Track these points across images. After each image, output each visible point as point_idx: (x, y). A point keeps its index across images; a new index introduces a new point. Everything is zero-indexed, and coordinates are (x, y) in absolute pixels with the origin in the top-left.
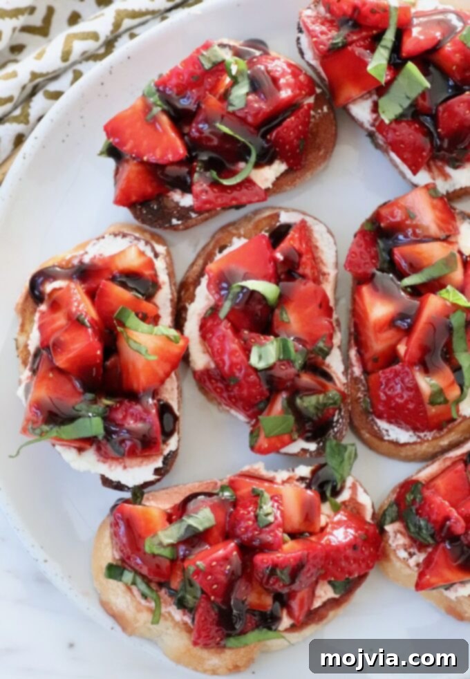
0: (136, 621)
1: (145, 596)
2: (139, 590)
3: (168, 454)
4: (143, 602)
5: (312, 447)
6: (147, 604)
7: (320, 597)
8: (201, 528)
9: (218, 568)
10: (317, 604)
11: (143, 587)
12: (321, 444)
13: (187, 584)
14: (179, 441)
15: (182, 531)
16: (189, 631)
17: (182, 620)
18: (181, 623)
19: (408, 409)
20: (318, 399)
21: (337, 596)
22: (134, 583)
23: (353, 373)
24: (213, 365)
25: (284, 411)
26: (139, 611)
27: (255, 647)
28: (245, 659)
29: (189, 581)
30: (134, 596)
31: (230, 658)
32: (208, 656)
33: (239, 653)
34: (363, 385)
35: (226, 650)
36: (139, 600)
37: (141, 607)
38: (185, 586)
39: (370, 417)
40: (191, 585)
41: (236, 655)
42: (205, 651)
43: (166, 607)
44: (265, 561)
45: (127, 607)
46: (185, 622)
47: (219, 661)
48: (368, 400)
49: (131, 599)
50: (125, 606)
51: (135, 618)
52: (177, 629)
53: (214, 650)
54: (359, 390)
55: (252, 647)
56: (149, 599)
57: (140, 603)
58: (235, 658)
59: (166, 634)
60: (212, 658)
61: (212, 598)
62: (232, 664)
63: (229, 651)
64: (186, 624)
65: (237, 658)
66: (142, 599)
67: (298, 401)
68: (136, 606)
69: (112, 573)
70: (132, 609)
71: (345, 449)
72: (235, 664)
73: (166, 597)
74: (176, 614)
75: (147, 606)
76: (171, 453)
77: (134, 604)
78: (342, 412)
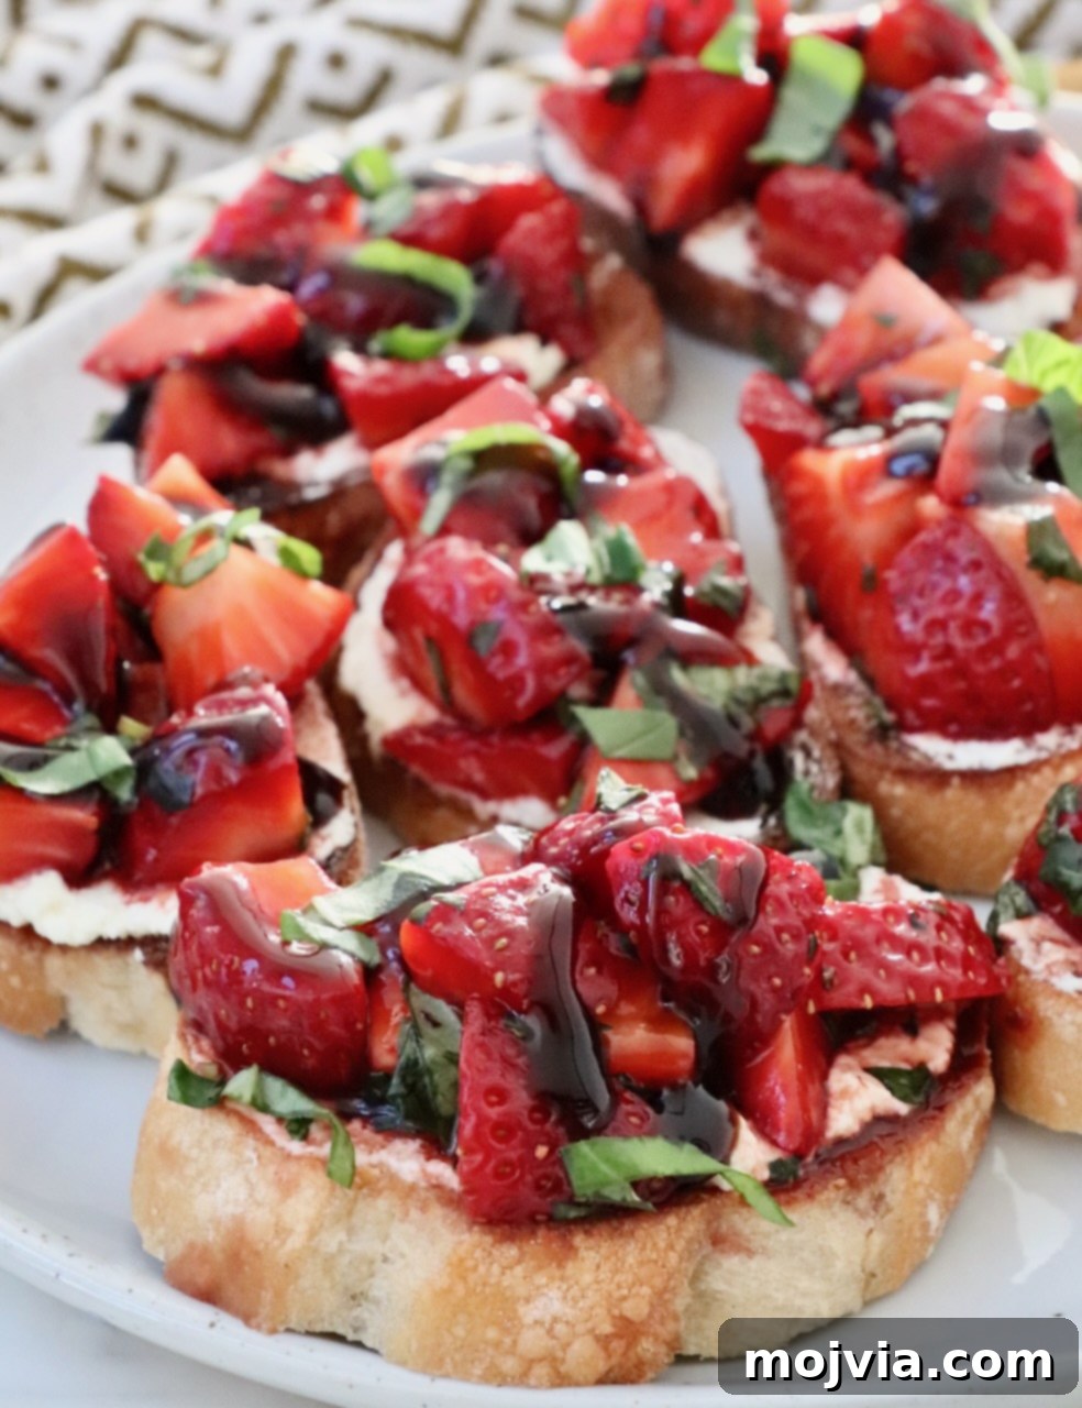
0: (281, 1231)
1: (299, 1127)
2: (280, 1120)
3: (331, 855)
4: (296, 1147)
6: (311, 1149)
7: (845, 1093)
9: (503, 900)
10: (843, 1121)
11: (290, 1100)
12: (772, 821)
13: (421, 1019)
14: (356, 825)
15: (386, 892)
16: (452, 1200)
18: (423, 1184)
20: (733, 681)
21: (903, 1108)
22: (261, 1105)
23: (822, 679)
25: (644, 701)
26: (287, 1188)
27: (671, 1247)
28: (646, 1290)
29: (428, 1017)
30: (269, 1142)
31: (597, 1282)
32: (525, 1278)
33: (623, 1263)
34: (858, 694)
35: (579, 1240)
36: (282, 1149)
37: (293, 1167)
38: (415, 1027)
39: (894, 745)
40: (436, 1024)
41: (616, 1271)
42: (511, 1251)
43: (370, 1152)
44: (639, 845)
45: (251, 1196)
46: (434, 1182)
47: (565, 1298)
48: (878, 701)
49: (259, 1158)
50: (242, 1194)
51: (277, 1224)
52: (414, 1214)
53: (540, 1241)
54: (847, 708)
55: (662, 1245)
56: (315, 1131)
57: (288, 1157)
58: (613, 1286)
59: (385, 1260)
60: (538, 1288)
61: (499, 978)
62: (609, 1311)
63: (587, 1249)
64: (438, 1187)
65: (619, 1287)
66: (293, 1138)
67: (678, 676)
68: (276, 1173)
69: (193, 1093)
70: (265, 1192)
71: (844, 811)
72: (616, 1312)
73: (368, 1133)
74: (405, 1160)
75: (311, 1153)
76: (339, 854)
77: (272, 1169)
78: (816, 753)
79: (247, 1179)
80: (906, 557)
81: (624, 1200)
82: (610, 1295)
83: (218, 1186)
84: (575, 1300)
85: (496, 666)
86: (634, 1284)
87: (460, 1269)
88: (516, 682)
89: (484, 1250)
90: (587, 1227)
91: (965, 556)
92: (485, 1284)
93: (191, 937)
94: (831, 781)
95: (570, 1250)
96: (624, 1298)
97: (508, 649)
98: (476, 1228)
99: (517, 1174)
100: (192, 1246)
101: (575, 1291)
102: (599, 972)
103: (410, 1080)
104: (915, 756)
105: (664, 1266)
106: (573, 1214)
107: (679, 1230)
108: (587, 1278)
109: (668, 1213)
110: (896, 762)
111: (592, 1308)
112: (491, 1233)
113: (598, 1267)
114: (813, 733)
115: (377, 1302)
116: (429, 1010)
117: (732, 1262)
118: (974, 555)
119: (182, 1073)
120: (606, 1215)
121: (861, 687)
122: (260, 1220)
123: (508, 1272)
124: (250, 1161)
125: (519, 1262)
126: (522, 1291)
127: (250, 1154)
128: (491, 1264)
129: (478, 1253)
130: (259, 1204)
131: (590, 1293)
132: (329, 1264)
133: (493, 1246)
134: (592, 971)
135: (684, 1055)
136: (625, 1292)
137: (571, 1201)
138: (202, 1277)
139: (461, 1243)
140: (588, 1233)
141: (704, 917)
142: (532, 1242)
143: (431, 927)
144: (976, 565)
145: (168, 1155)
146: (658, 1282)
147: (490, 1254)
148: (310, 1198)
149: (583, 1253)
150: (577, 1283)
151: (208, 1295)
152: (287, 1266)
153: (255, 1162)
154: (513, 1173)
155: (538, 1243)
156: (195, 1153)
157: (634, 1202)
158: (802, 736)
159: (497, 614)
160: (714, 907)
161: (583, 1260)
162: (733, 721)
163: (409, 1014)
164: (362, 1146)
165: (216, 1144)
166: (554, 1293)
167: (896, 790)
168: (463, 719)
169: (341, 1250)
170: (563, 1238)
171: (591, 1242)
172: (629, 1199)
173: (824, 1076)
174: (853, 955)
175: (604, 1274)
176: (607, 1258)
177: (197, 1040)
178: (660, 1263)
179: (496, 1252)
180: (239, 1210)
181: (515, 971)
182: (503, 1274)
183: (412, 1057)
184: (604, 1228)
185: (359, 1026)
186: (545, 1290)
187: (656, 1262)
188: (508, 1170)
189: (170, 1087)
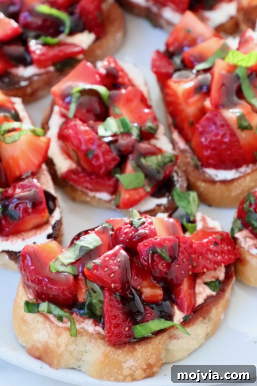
0: (58, 346)
1: (60, 319)
2: (55, 316)
3: (55, 224)
4: (60, 324)
5: (164, 201)
6: (64, 325)
7: (200, 293)
8: (91, 247)
9: (111, 261)
10: (200, 300)
11: (57, 311)
12: (170, 198)
13: (91, 291)
14: (61, 213)
15: (77, 252)
16: (103, 338)
17: (95, 330)
18: (95, 333)
19: (225, 143)
20: (157, 159)
21: (214, 293)
22: (50, 312)
23: (179, 148)
24: (74, 166)
25: (135, 170)
26: (59, 335)
27: (160, 343)
28: (154, 356)
29: (93, 289)
30: (52, 322)
31: (142, 356)
32: (123, 357)
33: (148, 350)
34: (189, 153)
35: (137, 347)
36: (57, 325)
37: (60, 330)
38: (89, 293)
39: (201, 171)
40: (95, 292)
41: (146, 353)
42: (120, 352)
43: (80, 324)
44: (146, 244)
45: (49, 336)
46: (98, 332)
47: (134, 361)
48: (195, 158)
49: (50, 326)
50: (47, 336)
51: (57, 344)
52: (93, 341)
53: (127, 348)
54: (187, 157)
55: (157, 343)
56: (65, 319)
57: (58, 327)
58: (146, 356)
59: (86, 352)
60: (127, 359)
61: (113, 285)
62: (145, 363)
63: (139, 348)
64: (99, 333)
65: (147, 356)
66: (59, 322)
67: (143, 161)
68: (55, 331)
69: (30, 309)
70: (53, 336)
71: (189, 195)
72: (147, 363)
73: (78, 317)
74: (89, 326)
75: (65, 326)
76: (57, 222)
77: (54, 329)
78: (180, 174)
79: (48, 332)
80: (203, 121)
81: (148, 335)
82: (145, 359)
83: (40, 333)
84: (137, 361)
85: (94, 162)
86: (151, 355)
87: (106, 356)
88: (100, 166)
89: (113, 351)
90: (139, 343)
91: (219, 123)
92: (113, 359)
93: (26, 268)
94: (185, 185)
95: (135, 349)
96: (149, 359)
97: (97, 157)
98: (110, 346)
99: (121, 335)
100: (33, 346)
101: (136, 359)
102: (138, 277)
103: (89, 308)
104: (207, 176)
105: (158, 349)
106: (135, 340)
107: (161, 339)
108: (139, 355)
109: (158, 336)
110: (202, 177)
111: (141, 362)
112: (114, 347)
113: (142, 352)
114: (178, 167)
115: (84, 361)
116: (93, 287)
117: (174, 342)
118: (222, 123)
119: (27, 304)
120: (144, 340)
121: (190, 151)
122: (52, 343)
123: (119, 356)
124: (48, 327)
125: (122, 353)
126: (123, 360)
127: (48, 326)
128: (115, 354)
129: (111, 352)
130: (51, 339)
131: (140, 359)
132: (71, 353)
133: (115, 350)
134: (136, 277)
135: (160, 295)
136: (149, 357)
137: (135, 338)
138: (37, 354)
139: (107, 350)
140: (139, 345)
141: (164, 262)
142: (125, 349)
143: (93, 272)
144: (222, 126)
145: (24, 321)
146: (157, 353)
147: (114, 352)
148: (65, 337)
149: (138, 349)
150: (137, 357)
151: (39, 358)
152: (60, 354)
153: (49, 328)
154: (119, 335)
155: (126, 349)
156: (32, 322)
157: (150, 336)
158: (176, 168)
159: (94, 147)
160: (167, 260)
161: (138, 351)
162: (158, 172)
163: (87, 289)
164: (78, 323)
165: (38, 321)
166: (131, 360)
167: (202, 185)
168: (84, 170)
169: (74, 349)
170: (133, 347)
171: (140, 347)
172: (149, 335)
173: (194, 288)
174: (200, 257)
175: (144, 354)
176: (144, 350)
177: (28, 289)
178: (157, 348)
179: (116, 352)
180: (46, 340)
181: (117, 283)
182: (118, 356)
183: (90, 302)
184: (143, 342)
185: (74, 293)
186: (129, 360)
187: (156, 348)
188: (118, 334)
189: (25, 309)
